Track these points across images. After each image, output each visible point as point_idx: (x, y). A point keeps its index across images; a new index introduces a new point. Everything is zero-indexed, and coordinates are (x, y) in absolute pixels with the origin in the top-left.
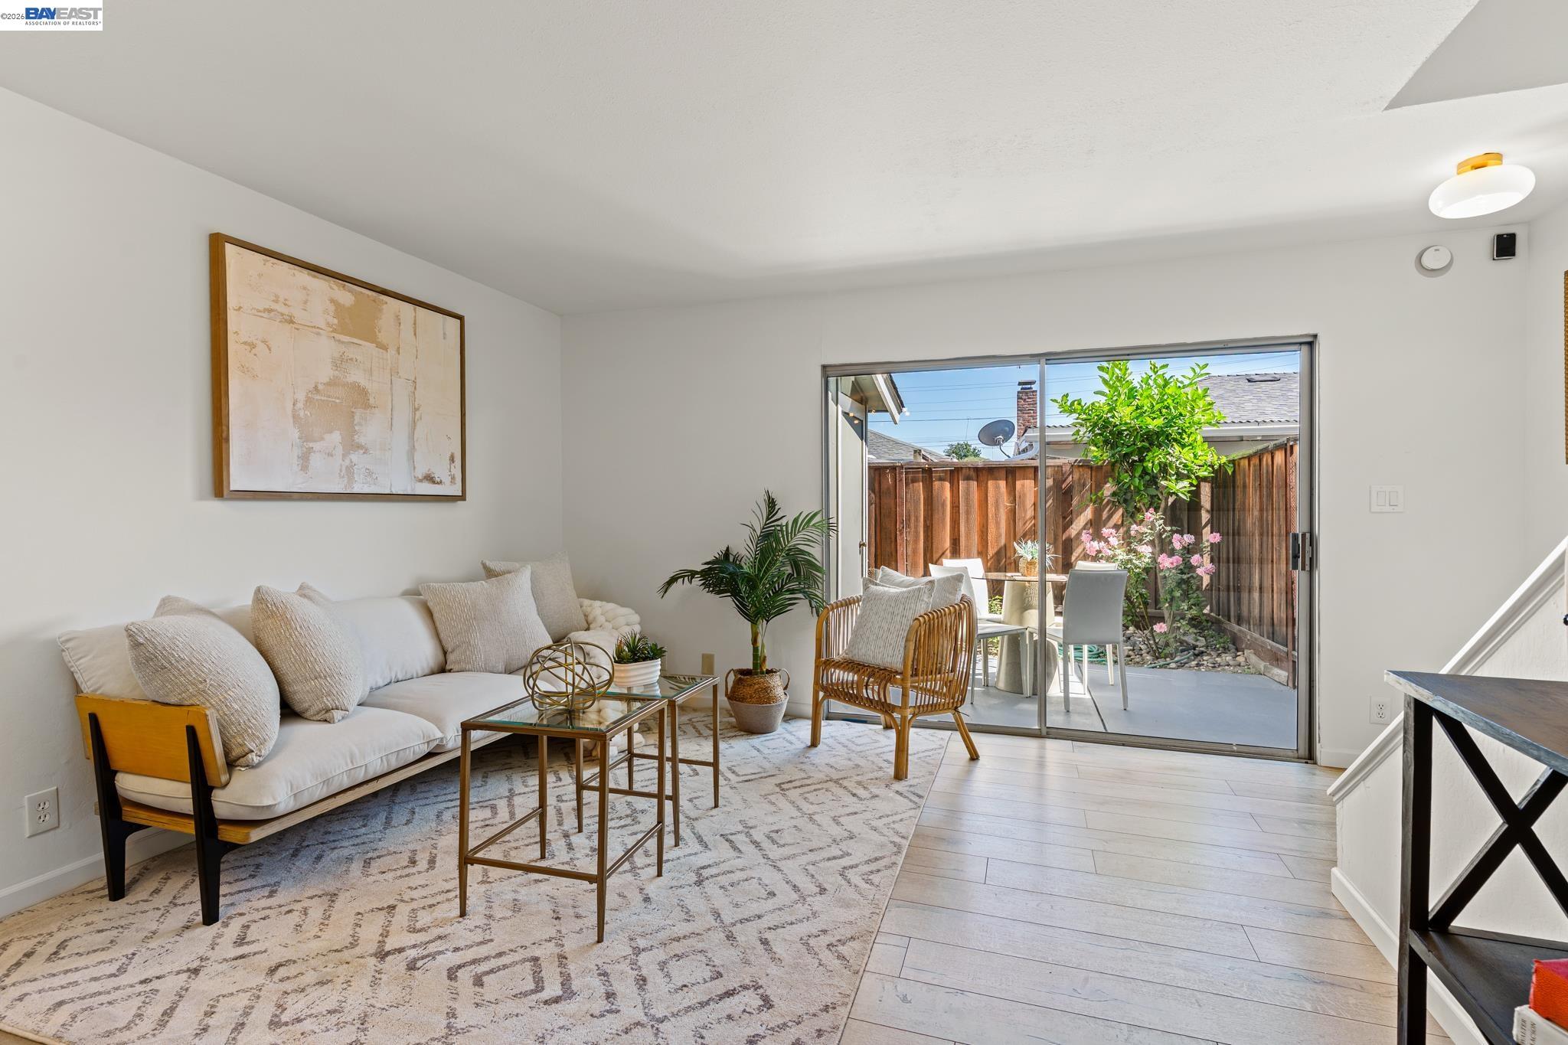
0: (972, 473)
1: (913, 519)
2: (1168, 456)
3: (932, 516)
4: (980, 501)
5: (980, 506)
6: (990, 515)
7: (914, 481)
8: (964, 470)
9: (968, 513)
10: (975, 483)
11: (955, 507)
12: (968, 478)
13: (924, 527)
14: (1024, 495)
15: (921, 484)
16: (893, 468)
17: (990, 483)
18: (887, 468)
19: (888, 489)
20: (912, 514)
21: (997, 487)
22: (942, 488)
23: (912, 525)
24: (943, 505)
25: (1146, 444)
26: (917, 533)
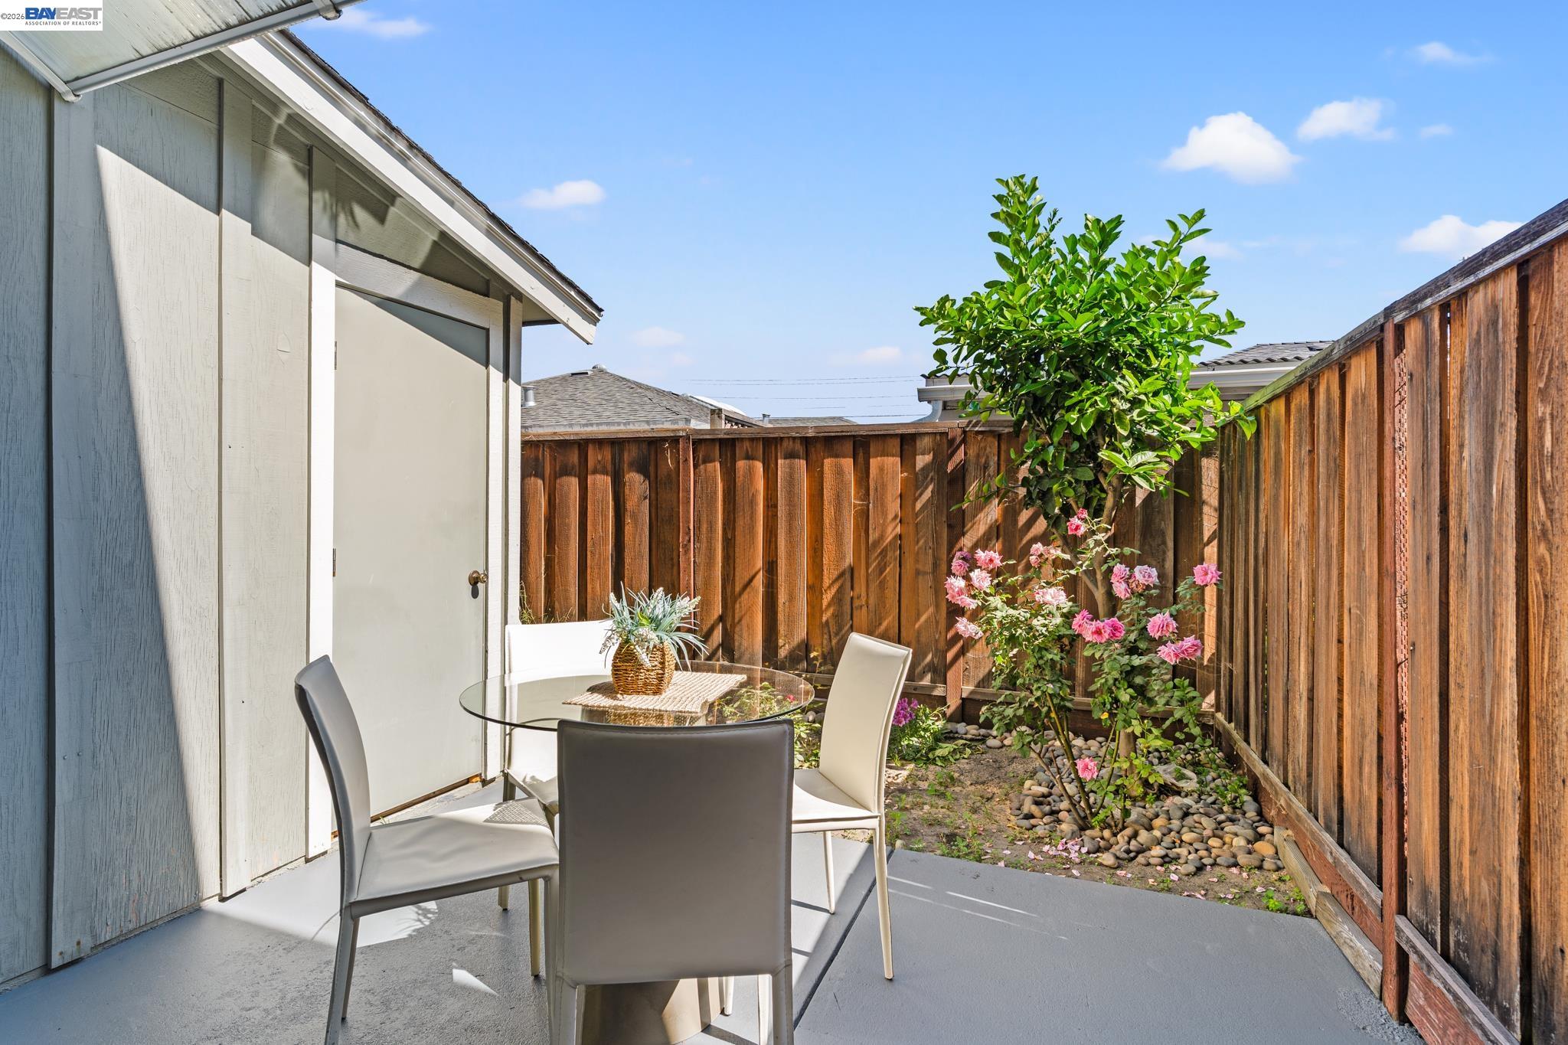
0: (799, 447)
1: (704, 527)
2: (1115, 400)
3: (734, 521)
4: (811, 496)
5: (810, 505)
6: (827, 521)
7: (707, 460)
8: (785, 443)
9: (791, 517)
10: (803, 462)
11: (771, 505)
12: (791, 455)
13: (723, 541)
14: (884, 486)
15: (718, 465)
16: (675, 440)
17: (828, 462)
18: (664, 439)
19: (669, 475)
20: (704, 519)
21: (839, 472)
22: (750, 472)
23: (704, 537)
24: (752, 503)
25: (1070, 375)
26: (711, 550)
